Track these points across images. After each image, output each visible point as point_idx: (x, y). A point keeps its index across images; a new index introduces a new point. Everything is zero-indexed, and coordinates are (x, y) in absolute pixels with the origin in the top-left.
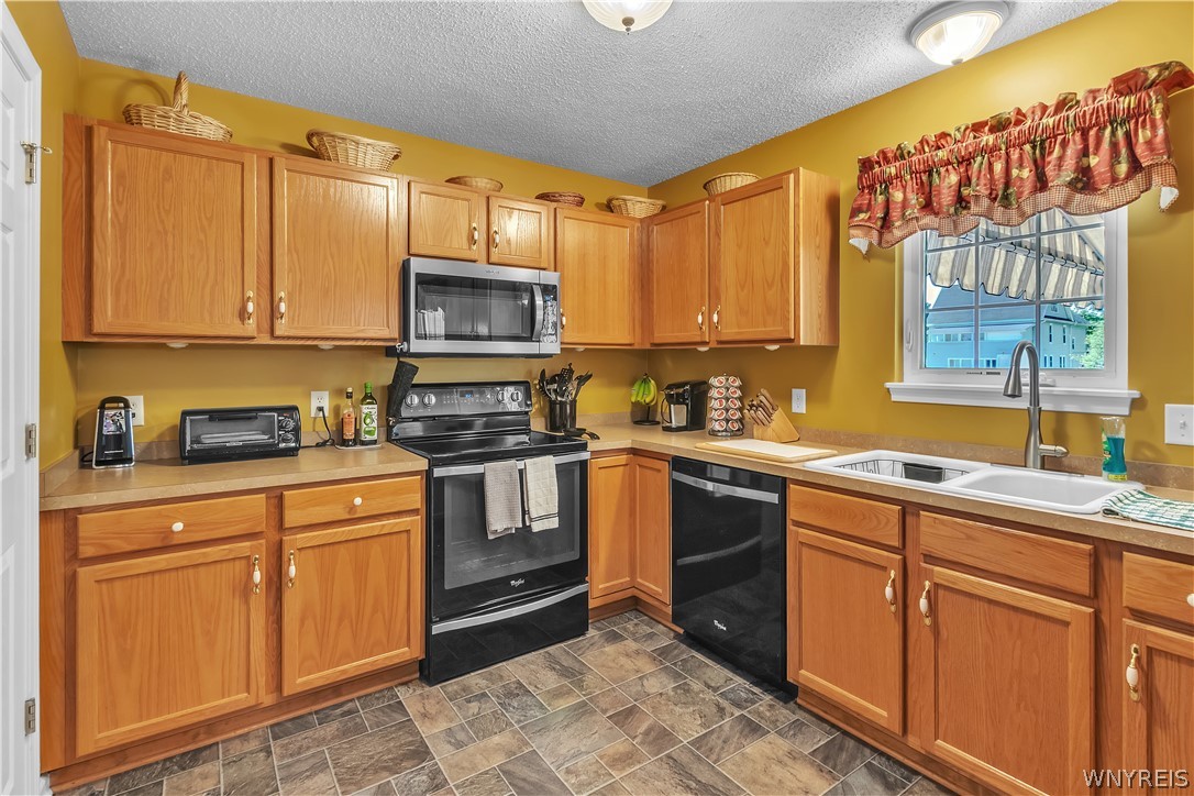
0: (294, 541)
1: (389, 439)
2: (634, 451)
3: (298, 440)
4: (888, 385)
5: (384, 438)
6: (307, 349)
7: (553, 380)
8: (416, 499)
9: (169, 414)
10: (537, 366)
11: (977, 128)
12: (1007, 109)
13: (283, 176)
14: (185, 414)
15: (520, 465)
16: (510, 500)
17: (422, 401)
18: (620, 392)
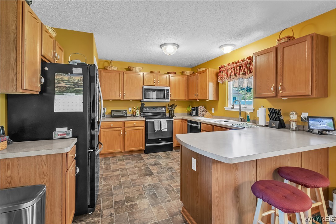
0: (126, 129)
1: (141, 116)
2: (183, 119)
3: (127, 115)
4: (224, 107)
5: (140, 116)
6: (128, 101)
7: (170, 106)
8: (144, 124)
9: (110, 111)
10: (167, 104)
11: (233, 63)
12: (236, 61)
13: (125, 75)
14: (112, 110)
15: (160, 120)
16: (158, 126)
17: (146, 110)
18: (184, 109)
